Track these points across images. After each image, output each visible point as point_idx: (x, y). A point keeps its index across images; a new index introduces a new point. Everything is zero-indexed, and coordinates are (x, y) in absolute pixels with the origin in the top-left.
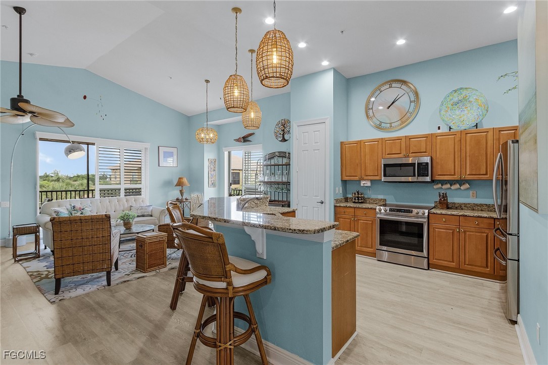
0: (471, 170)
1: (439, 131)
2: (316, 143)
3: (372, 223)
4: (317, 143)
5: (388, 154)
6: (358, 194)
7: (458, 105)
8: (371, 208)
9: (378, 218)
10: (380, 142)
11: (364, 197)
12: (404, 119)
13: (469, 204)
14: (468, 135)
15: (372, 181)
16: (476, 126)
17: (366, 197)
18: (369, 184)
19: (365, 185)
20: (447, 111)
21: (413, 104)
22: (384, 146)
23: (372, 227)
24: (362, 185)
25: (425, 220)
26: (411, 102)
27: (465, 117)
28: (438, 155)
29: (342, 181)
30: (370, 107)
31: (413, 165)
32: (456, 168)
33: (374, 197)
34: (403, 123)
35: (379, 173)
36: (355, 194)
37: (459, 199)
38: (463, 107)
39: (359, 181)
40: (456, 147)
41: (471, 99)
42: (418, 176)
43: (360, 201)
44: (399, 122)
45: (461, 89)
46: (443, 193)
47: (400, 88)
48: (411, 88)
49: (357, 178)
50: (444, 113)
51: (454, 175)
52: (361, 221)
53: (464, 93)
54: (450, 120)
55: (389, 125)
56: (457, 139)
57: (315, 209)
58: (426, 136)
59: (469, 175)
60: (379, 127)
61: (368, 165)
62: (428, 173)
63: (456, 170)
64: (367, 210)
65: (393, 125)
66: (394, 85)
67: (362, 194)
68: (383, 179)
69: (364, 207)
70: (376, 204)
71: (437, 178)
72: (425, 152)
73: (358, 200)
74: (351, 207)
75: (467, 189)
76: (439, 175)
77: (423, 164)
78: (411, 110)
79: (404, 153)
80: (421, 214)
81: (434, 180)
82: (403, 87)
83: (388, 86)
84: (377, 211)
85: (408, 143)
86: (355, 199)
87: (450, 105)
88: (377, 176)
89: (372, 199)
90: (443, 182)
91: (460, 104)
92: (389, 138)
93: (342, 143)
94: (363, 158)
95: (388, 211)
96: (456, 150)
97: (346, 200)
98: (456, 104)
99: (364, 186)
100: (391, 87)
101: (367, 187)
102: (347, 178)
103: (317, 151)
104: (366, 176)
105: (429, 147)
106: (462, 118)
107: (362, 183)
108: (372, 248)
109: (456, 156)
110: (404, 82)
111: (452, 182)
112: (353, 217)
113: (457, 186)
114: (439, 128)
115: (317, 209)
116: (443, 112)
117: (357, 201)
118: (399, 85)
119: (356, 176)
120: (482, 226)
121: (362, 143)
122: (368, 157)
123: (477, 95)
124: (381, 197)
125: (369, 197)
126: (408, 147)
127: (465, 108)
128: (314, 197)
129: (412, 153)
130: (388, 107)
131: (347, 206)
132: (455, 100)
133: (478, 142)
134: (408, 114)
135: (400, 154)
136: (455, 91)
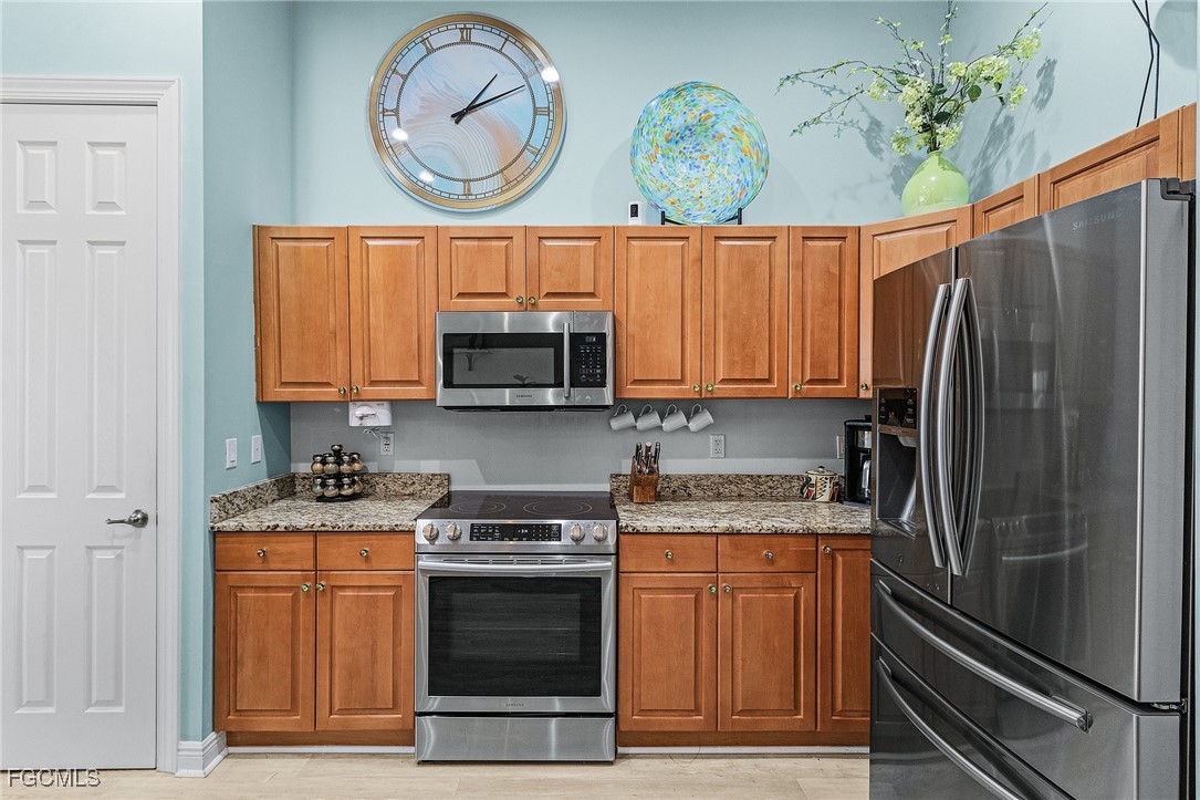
0: (731, 364)
1: (633, 222)
2: (102, 205)
3: (396, 599)
4: (111, 205)
5: (461, 295)
6: (339, 462)
7: (682, 145)
8: (392, 531)
9: (424, 571)
10: (430, 240)
11: (362, 473)
12: (514, 172)
13: (707, 477)
14: (723, 243)
16: (738, 217)
17: (373, 468)
18: (382, 417)
19: (369, 423)
20: (652, 158)
21: (542, 120)
22: (444, 261)
23: (396, 614)
24: (354, 422)
25: (609, 564)
26: (536, 111)
27: (705, 185)
28: (632, 311)
29: (262, 404)
30: (390, 104)
31: (554, 340)
32: (688, 355)
33: (402, 466)
34: (509, 184)
35: (426, 373)
36: (324, 462)
37: (680, 461)
38: (695, 155)
39: (343, 405)
40: (689, 282)
41: (721, 128)
42: (572, 385)
43: (347, 491)
44: (497, 181)
45: (695, 85)
46: (648, 449)
47: (500, 51)
48: (536, 58)
49: (331, 393)
50: (646, 163)
51: (682, 381)
52: (349, 593)
53: (706, 100)
54: (664, 191)
55: (459, 188)
56: (692, 254)
57: (98, 555)
58: (594, 236)
59: (724, 381)
60: (420, 193)
61: (380, 336)
62: (604, 376)
63: (688, 367)
64: (373, 540)
65: (476, 188)
66: (476, 35)
67: (353, 461)
68: (443, 396)
69: (360, 524)
71: (633, 392)
72: (592, 295)
73: (339, 486)
74: (297, 531)
75: (707, 428)
76: (635, 382)
77: (588, 339)
78: (537, 142)
79: (519, 290)
80: (593, 542)
81: (621, 399)
82: (510, 49)
83: (455, 36)
84: (421, 539)
85: (533, 254)
86: (324, 485)
87: (661, 140)
88: (418, 383)
89: (397, 477)
90: (641, 407)
91: (688, 144)
93: (259, 232)
94: (356, 306)
95: (465, 539)
96: (688, 291)
97: (286, 487)
98: (676, 138)
99: (361, 428)
100: (468, 42)
101: (374, 429)
102: (286, 394)
103: (113, 251)
105: (604, 279)
106: (697, 189)
107: (356, 412)
108: (394, 708)
109: (688, 315)
110: (512, 33)
111: (666, 408)
112: (306, 579)
113: (679, 419)
114: (634, 211)
115: (110, 555)
116: (641, 160)
117: (331, 492)
118: (497, 41)
119: (328, 384)
120: (782, 564)
121: (355, 241)
122: (378, 303)
123: (738, 118)
124: (430, 466)
125: (386, 468)
126: (534, 272)
127: (702, 157)
128: (95, 491)
129: (548, 295)
130: (458, 117)
131: (283, 524)
132: (678, 122)
133: (749, 271)
134: (528, 156)
135: (505, 295)
136: (678, 91)
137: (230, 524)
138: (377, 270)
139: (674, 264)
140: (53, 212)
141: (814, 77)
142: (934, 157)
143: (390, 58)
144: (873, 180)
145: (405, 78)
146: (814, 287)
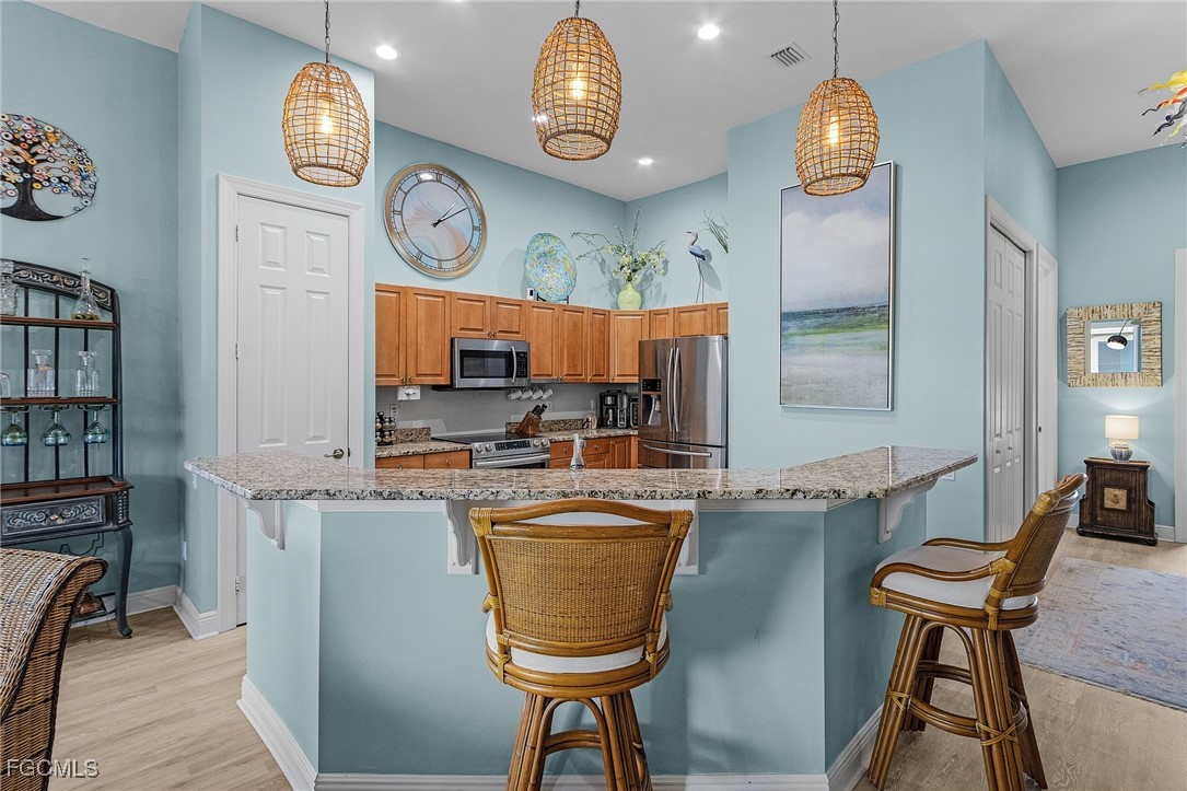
1: (532, 299)
2: (314, 270)
5: (462, 329)
6: (382, 421)
7: (540, 260)
10: (448, 299)
12: (463, 259)
14: (564, 312)
15: (423, 387)
16: (568, 300)
18: (416, 395)
19: (407, 398)
20: (531, 264)
21: (476, 234)
22: (454, 311)
24: (400, 398)
26: (474, 228)
27: (552, 282)
30: (397, 208)
32: (554, 363)
34: (461, 266)
35: (445, 370)
40: (554, 329)
41: (558, 256)
42: (516, 376)
44: (454, 264)
45: (550, 235)
47: (456, 191)
48: (472, 198)
49: (395, 381)
50: (530, 268)
51: (551, 374)
53: (553, 242)
54: (537, 283)
55: (435, 263)
56: (555, 316)
59: (566, 375)
60: (416, 262)
61: (423, 348)
62: (527, 372)
63: (554, 367)
65: (444, 265)
66: (444, 179)
68: (459, 382)
70: (411, 441)
71: (534, 380)
72: (517, 333)
73: (383, 437)
77: (521, 355)
78: (474, 244)
79: (488, 329)
80: (542, 447)
81: (530, 384)
82: (460, 191)
83: (433, 176)
84: (474, 453)
85: (494, 311)
87: (535, 257)
88: (442, 376)
89: (402, 432)
92: (433, 290)
94: (410, 332)
95: (493, 450)
96: (554, 333)
98: (542, 256)
99: (402, 401)
100: (440, 182)
102: (382, 383)
104: (418, 375)
105: (522, 325)
106: (549, 284)
107: (403, 392)
109: (554, 345)
110: (462, 183)
114: (531, 293)
118: (455, 186)
121: (410, 295)
122: (422, 331)
123: (565, 253)
126: (494, 320)
127: (548, 267)
128: (310, 440)
129: (500, 331)
130: (435, 225)
131: (411, 451)
132: (541, 250)
133: (575, 326)
134: (470, 252)
135: (481, 330)
136: (543, 236)
137: (385, 454)
138: (422, 313)
139: (549, 320)
140: (282, 269)
141: (584, 236)
142: (629, 284)
143: (398, 180)
144: (603, 286)
145: (406, 194)
146: (597, 334)
